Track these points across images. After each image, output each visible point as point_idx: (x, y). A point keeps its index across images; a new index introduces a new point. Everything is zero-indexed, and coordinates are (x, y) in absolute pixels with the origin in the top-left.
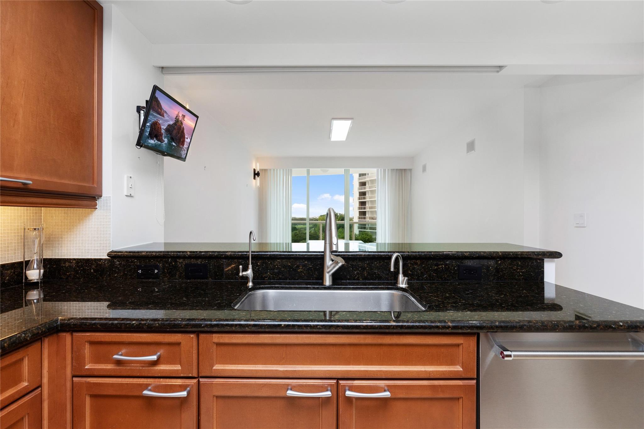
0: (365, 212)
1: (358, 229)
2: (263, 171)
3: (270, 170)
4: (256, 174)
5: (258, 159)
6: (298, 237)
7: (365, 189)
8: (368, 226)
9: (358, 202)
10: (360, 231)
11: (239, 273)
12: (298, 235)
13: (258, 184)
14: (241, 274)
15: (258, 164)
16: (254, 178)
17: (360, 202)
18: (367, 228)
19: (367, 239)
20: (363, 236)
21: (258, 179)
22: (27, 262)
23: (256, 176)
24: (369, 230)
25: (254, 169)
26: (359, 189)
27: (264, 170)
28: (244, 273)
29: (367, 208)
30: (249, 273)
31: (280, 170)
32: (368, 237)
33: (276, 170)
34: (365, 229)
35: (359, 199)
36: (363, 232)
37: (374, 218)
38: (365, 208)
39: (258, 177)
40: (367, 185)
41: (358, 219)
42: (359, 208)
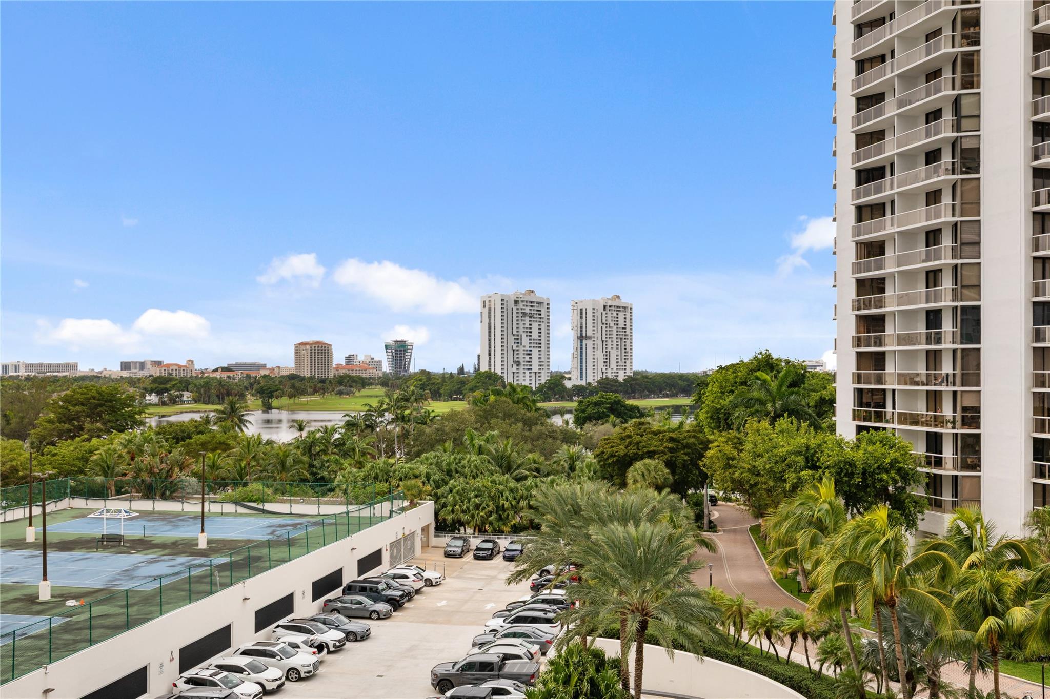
0: (883, 354)
1: (854, 419)
6: (630, 443)
7: (881, 269)
8: (894, 408)
9: (854, 318)
10: (860, 429)
12: (629, 436)
17: (860, 318)
18: (889, 416)
19: (888, 460)
20: (870, 449)
24: (896, 426)
26: (857, 268)
29: (887, 341)
32: (894, 454)
34: (881, 421)
35: (859, 309)
36: (871, 431)
37: (917, 379)
38: (879, 342)
40: (889, 253)
41: (853, 383)
42: (858, 342)
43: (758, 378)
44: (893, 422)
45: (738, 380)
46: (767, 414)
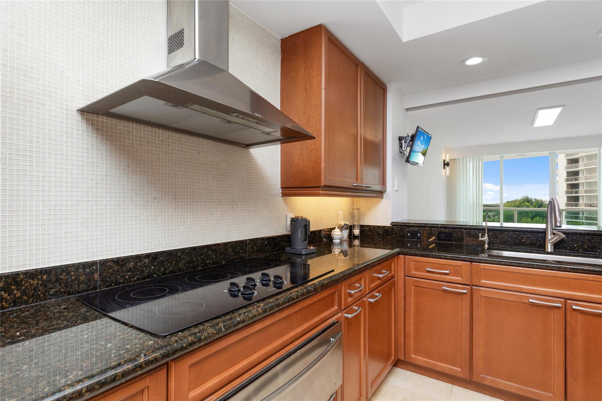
0: (578, 197)
1: (566, 218)
2: (452, 161)
3: (459, 159)
4: (446, 164)
5: (447, 150)
7: (577, 168)
8: (583, 215)
9: (566, 185)
11: (479, 238)
13: (448, 173)
14: (480, 239)
15: (448, 155)
16: (444, 168)
17: (568, 185)
18: (580, 218)
21: (448, 168)
22: (354, 225)
23: (446, 166)
25: (444, 160)
26: (567, 168)
27: (453, 159)
28: (483, 239)
29: (580, 192)
30: (486, 238)
31: (470, 158)
33: (465, 159)
35: (568, 181)
37: (593, 205)
38: (577, 193)
39: (448, 166)
40: (581, 162)
41: (565, 206)
42: (567, 192)
43: (525, 205)
44: (583, 220)
45: (516, 206)
46: (530, 216)
